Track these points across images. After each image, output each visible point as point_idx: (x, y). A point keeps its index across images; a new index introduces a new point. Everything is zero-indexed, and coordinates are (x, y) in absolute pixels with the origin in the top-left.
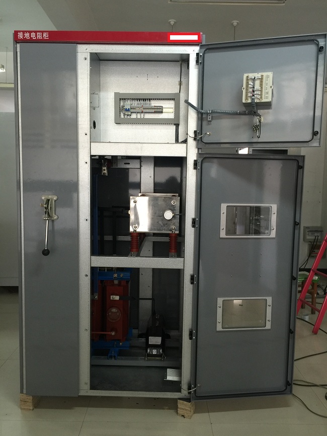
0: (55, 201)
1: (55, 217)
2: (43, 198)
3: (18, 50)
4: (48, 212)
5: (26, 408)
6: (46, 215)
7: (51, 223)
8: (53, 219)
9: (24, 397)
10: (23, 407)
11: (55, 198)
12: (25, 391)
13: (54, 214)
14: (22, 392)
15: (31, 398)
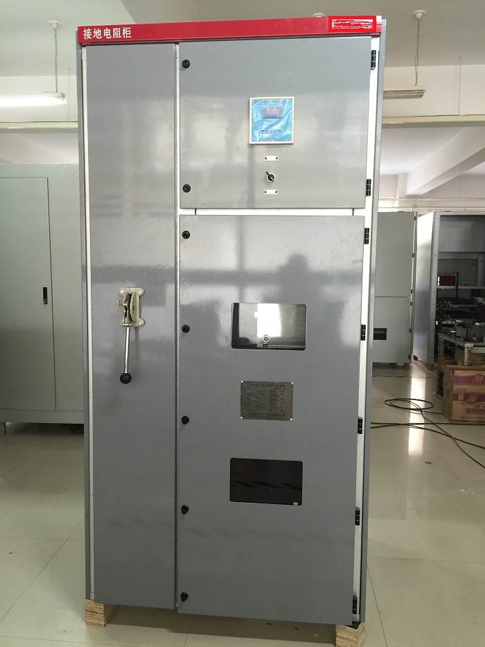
0: (140, 297)
1: (141, 323)
2: (122, 292)
3: (84, 58)
4: (130, 314)
5: (95, 622)
6: (126, 319)
7: (133, 332)
8: (136, 325)
9: (92, 604)
10: (89, 621)
11: (140, 292)
12: (92, 596)
13: (138, 318)
14: (88, 597)
15: (103, 607)
